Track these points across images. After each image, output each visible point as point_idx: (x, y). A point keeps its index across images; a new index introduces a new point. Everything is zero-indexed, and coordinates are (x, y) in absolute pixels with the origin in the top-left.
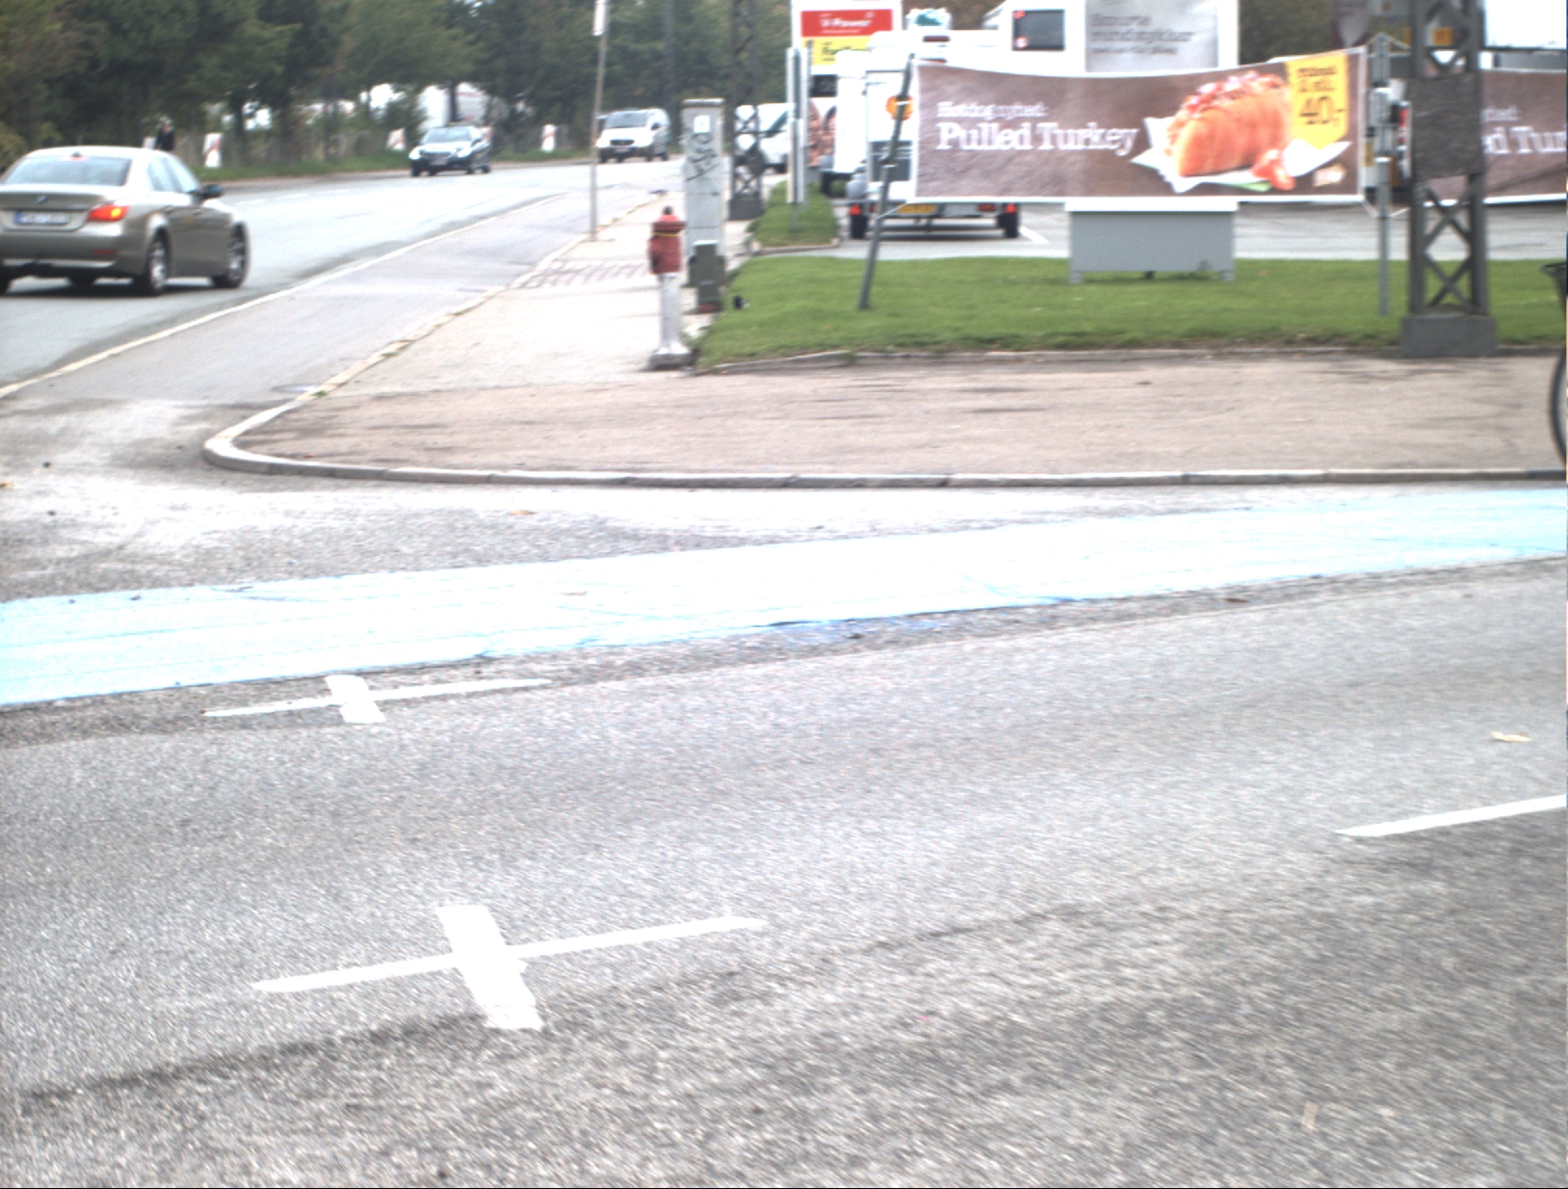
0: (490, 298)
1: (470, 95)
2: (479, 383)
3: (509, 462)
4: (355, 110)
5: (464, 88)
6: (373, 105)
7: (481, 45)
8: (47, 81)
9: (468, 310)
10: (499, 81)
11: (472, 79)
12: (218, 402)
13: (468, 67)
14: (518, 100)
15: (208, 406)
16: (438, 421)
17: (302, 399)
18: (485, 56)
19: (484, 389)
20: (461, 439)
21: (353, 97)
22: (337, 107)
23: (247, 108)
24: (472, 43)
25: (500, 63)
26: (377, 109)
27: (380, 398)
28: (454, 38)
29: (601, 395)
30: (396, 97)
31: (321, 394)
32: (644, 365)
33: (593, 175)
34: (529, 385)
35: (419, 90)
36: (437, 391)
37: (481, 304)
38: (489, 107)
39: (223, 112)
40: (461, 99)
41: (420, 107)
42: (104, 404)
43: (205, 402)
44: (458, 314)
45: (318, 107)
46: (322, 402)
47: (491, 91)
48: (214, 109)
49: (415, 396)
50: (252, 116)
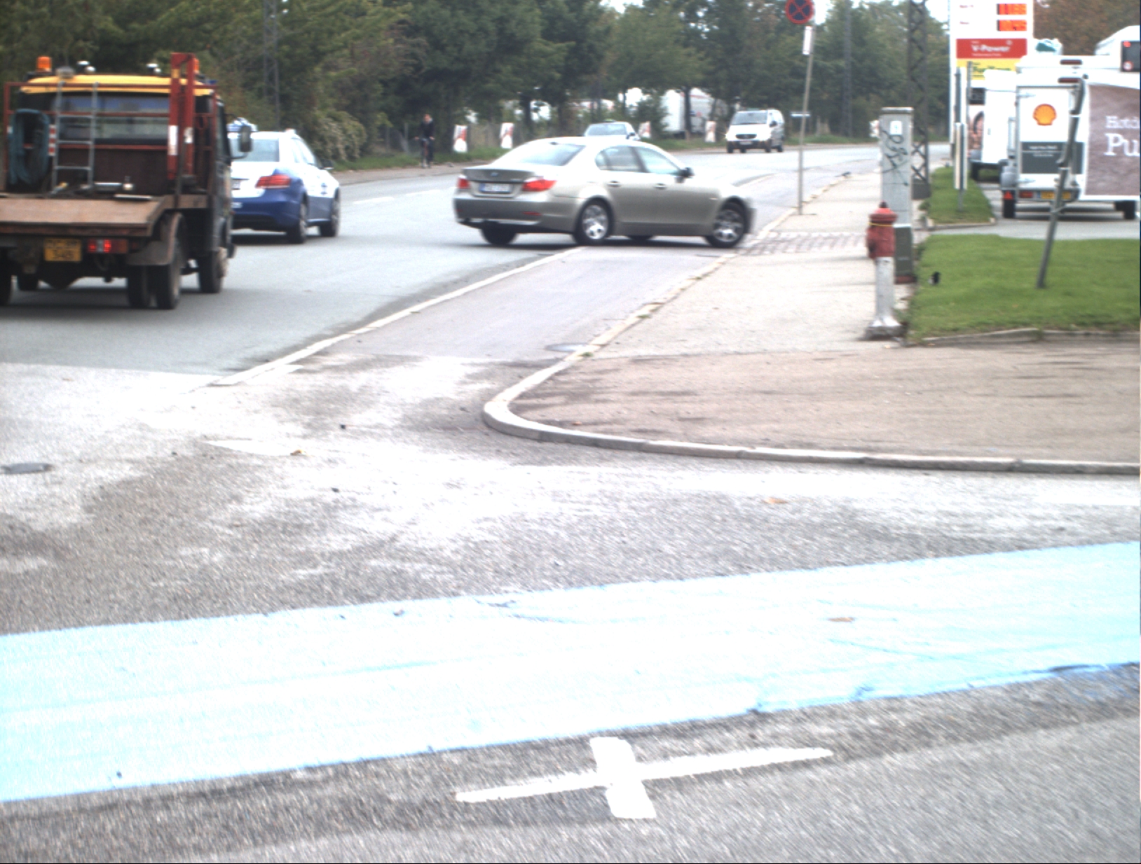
0: (723, 264)
1: (699, 97)
2: (721, 349)
3: (755, 436)
4: (614, 107)
5: (696, 92)
6: (628, 103)
7: (709, 59)
8: (382, 82)
9: (706, 275)
10: (722, 88)
11: (702, 85)
12: (497, 360)
13: (699, 76)
14: (736, 101)
15: (491, 363)
16: (690, 388)
17: (572, 359)
18: (711, 68)
19: (726, 354)
20: (709, 409)
21: (613, 97)
22: (600, 104)
23: (533, 104)
24: (701, 59)
25: (722, 74)
26: (631, 106)
27: (637, 361)
28: (689, 55)
29: (828, 365)
30: (645, 98)
31: (587, 355)
32: (861, 333)
33: (801, 160)
34: (764, 352)
35: (662, 93)
36: (686, 355)
37: (716, 269)
38: (714, 107)
39: (515, 107)
40: (693, 100)
41: (662, 107)
42: (402, 360)
43: (488, 360)
44: (699, 279)
45: (586, 104)
46: (588, 364)
47: (715, 94)
48: (509, 104)
49: (667, 360)
50: (536, 110)
